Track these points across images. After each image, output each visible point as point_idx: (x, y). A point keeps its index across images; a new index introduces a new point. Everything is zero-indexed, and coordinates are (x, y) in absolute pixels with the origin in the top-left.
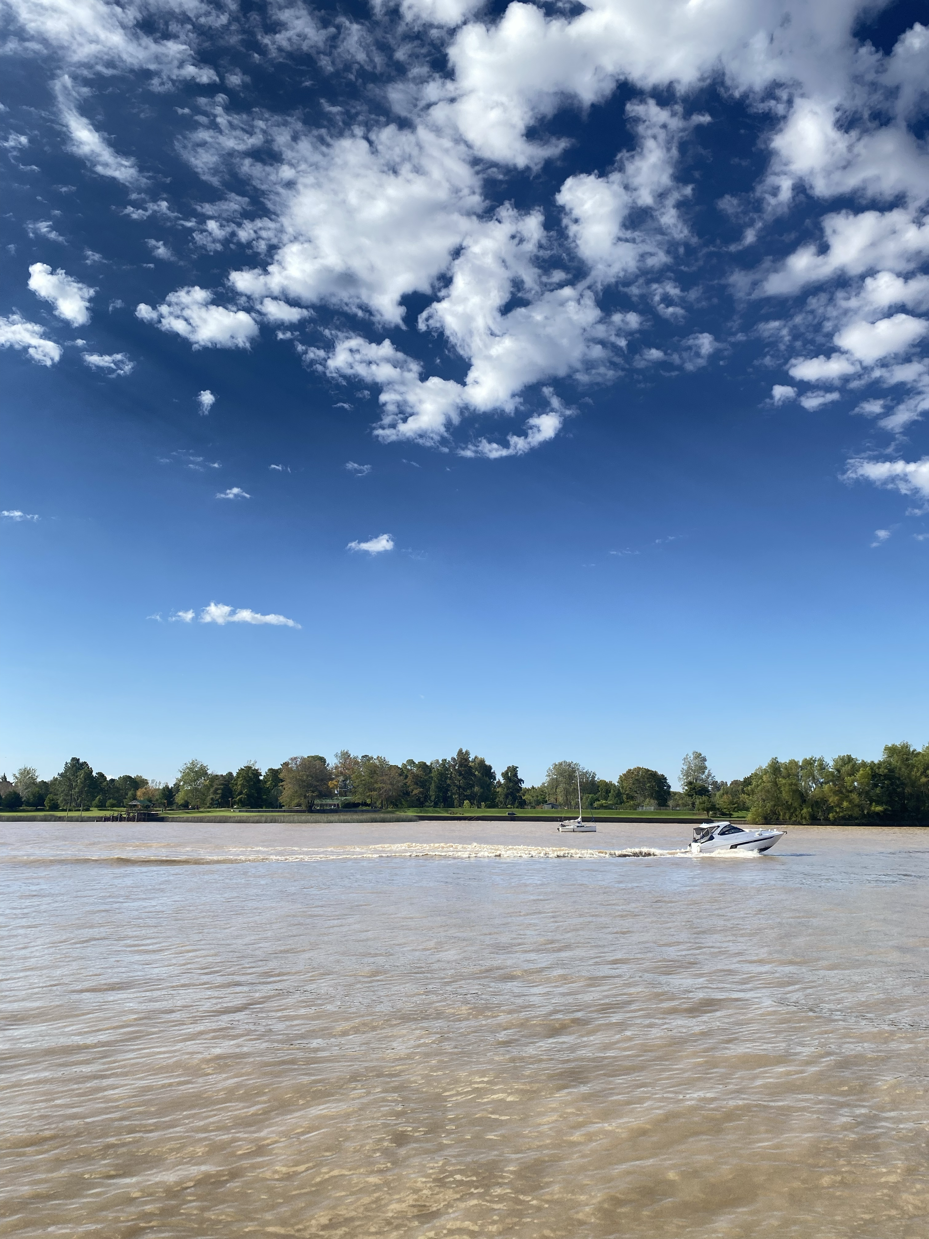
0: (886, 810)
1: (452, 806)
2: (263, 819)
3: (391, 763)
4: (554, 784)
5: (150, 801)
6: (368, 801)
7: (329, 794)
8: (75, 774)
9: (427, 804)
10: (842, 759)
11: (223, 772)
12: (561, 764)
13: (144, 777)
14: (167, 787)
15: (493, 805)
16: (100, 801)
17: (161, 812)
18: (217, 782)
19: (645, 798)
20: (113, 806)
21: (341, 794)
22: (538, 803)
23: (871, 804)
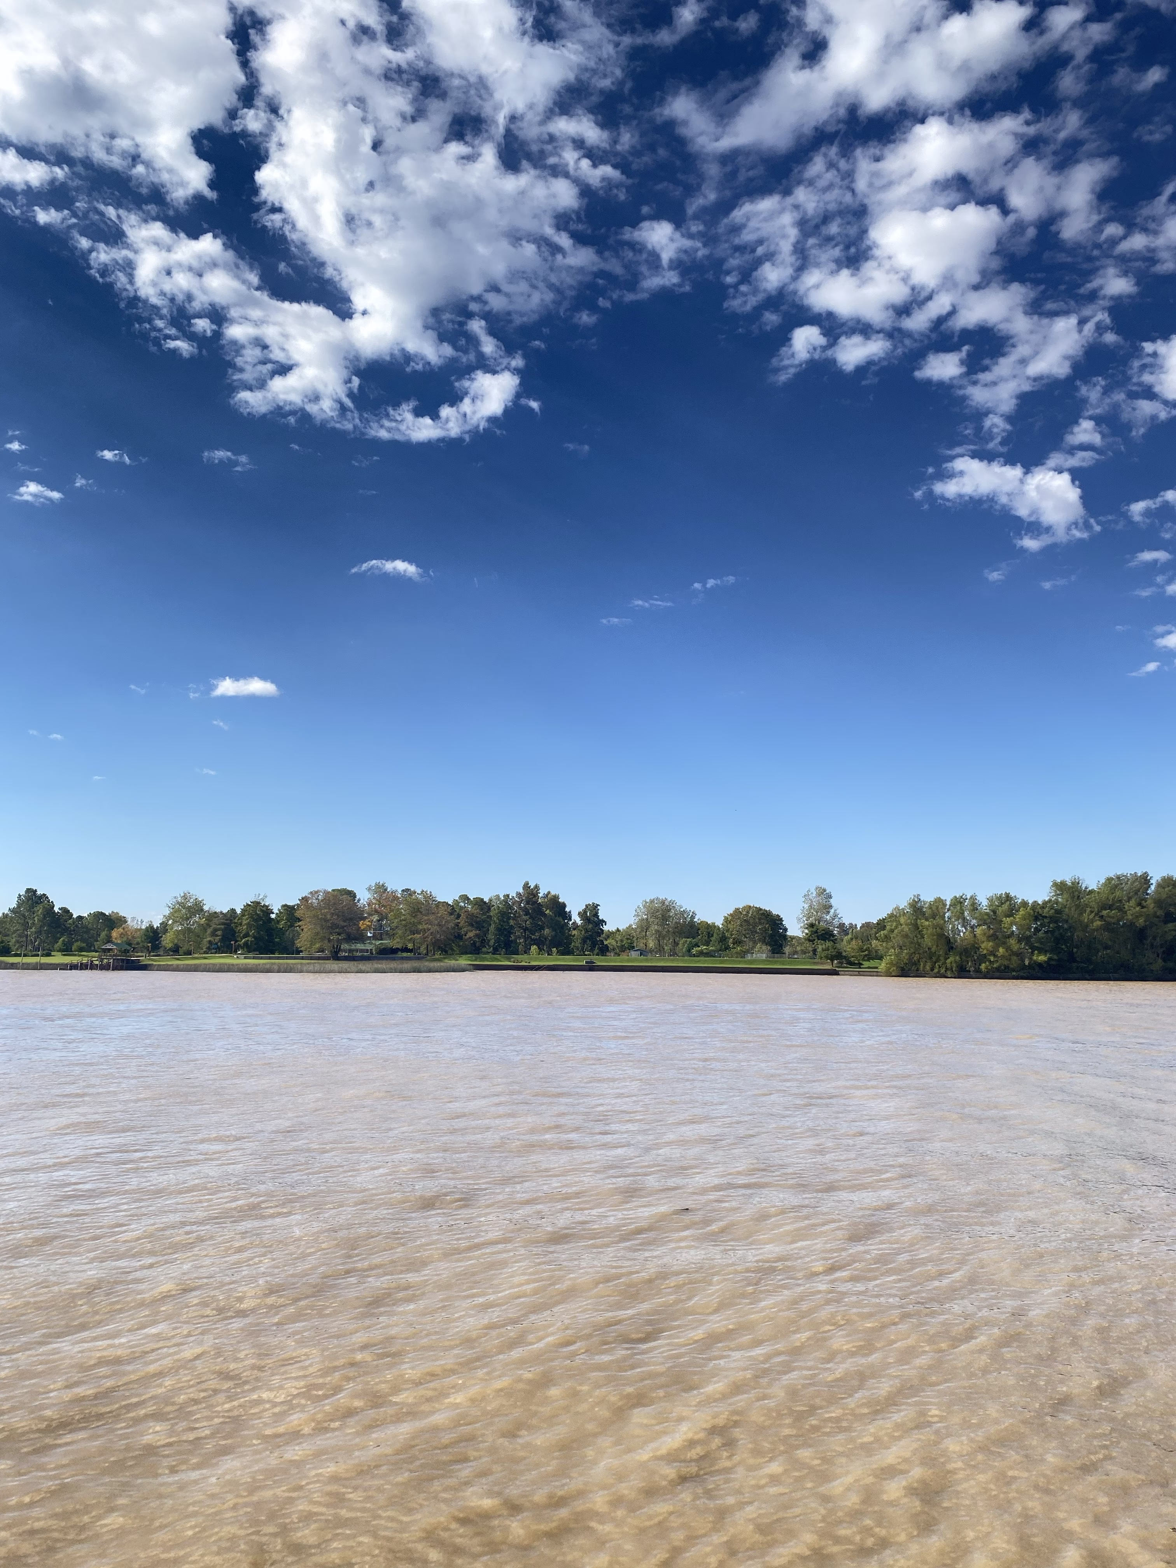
0: (1050, 959)
1: (516, 953)
2: (276, 967)
3: (440, 899)
4: (644, 926)
5: (130, 944)
6: (410, 946)
7: (360, 937)
8: (31, 909)
9: (484, 950)
10: (1000, 898)
11: (223, 908)
12: (652, 901)
13: (122, 914)
14: (151, 927)
15: (567, 952)
16: (64, 943)
17: (144, 959)
18: (216, 921)
19: (755, 943)
20: (81, 949)
21: (375, 937)
22: (623, 949)
23: (1032, 953)
